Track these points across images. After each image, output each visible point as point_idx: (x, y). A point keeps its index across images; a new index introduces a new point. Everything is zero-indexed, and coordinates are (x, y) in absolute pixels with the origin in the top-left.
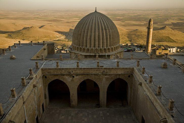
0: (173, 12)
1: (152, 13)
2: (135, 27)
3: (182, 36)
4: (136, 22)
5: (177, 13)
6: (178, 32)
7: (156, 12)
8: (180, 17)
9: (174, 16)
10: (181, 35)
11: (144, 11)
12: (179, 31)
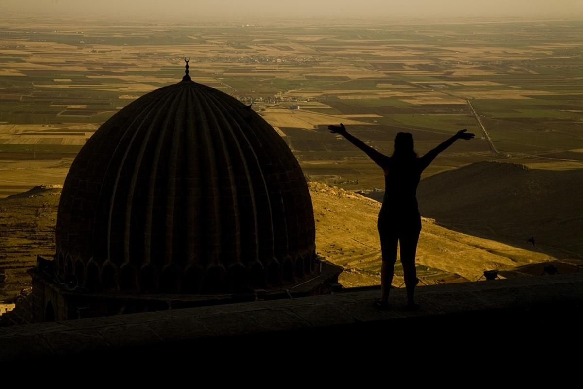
0: (285, 53)
1: (139, 56)
2: (22, 165)
3: (361, 218)
4: (22, 128)
5: (306, 64)
6: (339, 195)
7: (163, 55)
8: (331, 88)
9: (293, 85)
10: (358, 212)
11: (74, 40)
12: (339, 184)
